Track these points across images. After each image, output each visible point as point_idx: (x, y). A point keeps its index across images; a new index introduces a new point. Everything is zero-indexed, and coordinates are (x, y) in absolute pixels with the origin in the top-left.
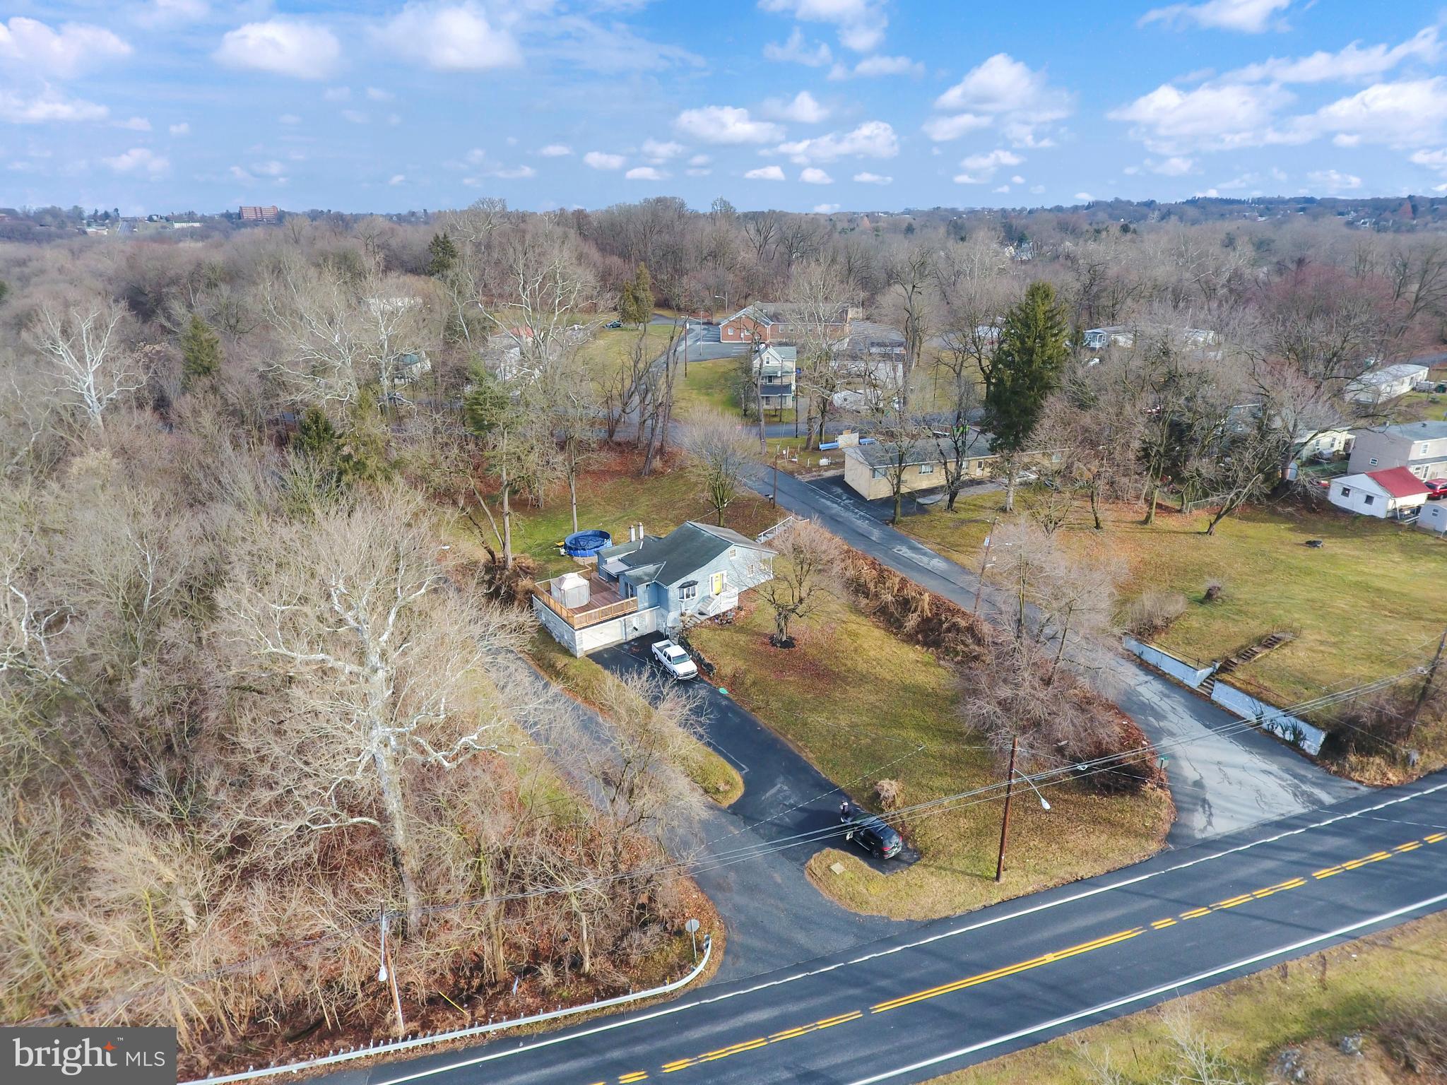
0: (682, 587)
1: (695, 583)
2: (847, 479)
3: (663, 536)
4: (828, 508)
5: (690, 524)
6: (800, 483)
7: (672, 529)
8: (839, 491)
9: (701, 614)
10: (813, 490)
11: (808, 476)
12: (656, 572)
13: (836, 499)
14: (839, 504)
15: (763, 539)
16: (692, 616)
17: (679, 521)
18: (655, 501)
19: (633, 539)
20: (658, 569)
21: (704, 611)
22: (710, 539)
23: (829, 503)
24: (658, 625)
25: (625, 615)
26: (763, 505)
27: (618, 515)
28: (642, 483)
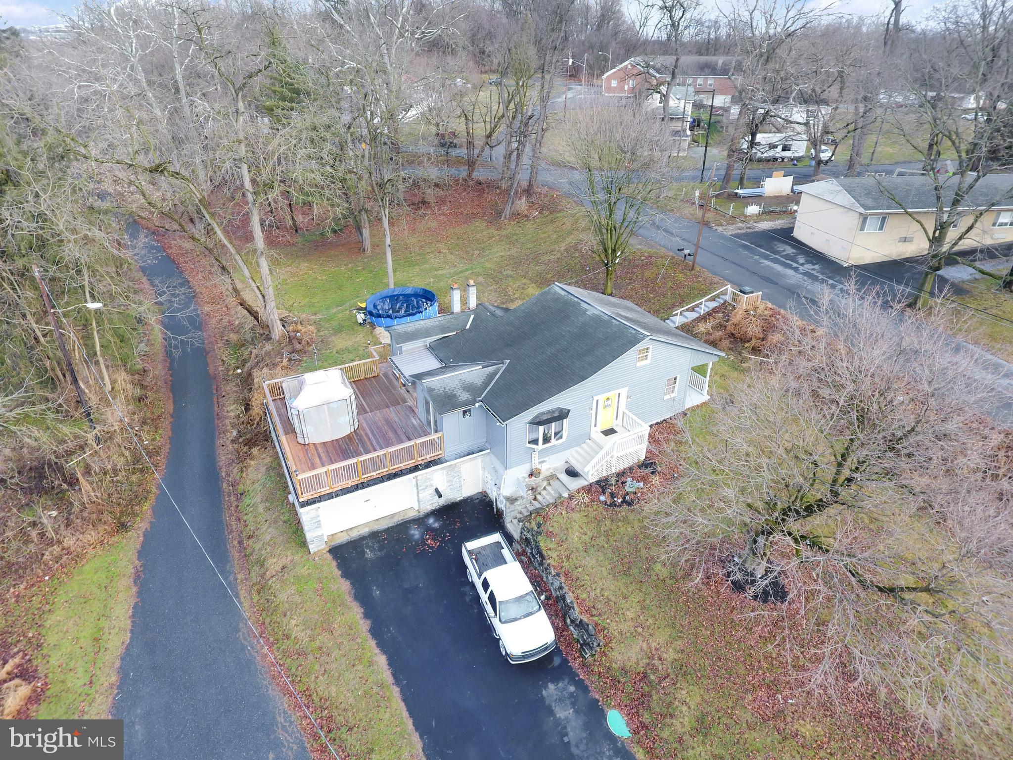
0: (537, 422)
1: (562, 415)
2: (797, 234)
3: (512, 306)
4: (779, 274)
5: (558, 288)
6: (722, 236)
7: (533, 291)
8: (789, 250)
9: (572, 473)
10: (745, 247)
11: (731, 227)
12: (486, 384)
13: (788, 262)
14: (796, 269)
15: (677, 320)
16: (552, 478)
17: (543, 281)
18: (513, 251)
19: (457, 307)
20: (491, 376)
21: (578, 468)
22: (598, 320)
23: (778, 267)
24: (485, 483)
25: (416, 469)
26: (674, 264)
27: (461, 267)
28: (499, 229)
